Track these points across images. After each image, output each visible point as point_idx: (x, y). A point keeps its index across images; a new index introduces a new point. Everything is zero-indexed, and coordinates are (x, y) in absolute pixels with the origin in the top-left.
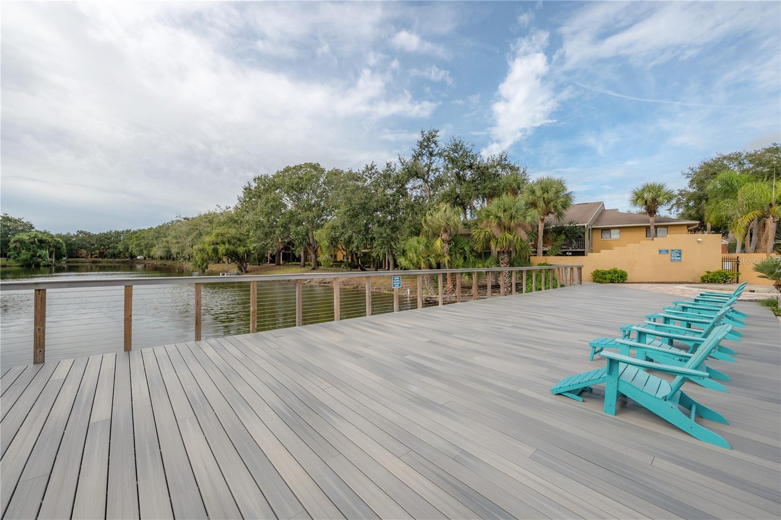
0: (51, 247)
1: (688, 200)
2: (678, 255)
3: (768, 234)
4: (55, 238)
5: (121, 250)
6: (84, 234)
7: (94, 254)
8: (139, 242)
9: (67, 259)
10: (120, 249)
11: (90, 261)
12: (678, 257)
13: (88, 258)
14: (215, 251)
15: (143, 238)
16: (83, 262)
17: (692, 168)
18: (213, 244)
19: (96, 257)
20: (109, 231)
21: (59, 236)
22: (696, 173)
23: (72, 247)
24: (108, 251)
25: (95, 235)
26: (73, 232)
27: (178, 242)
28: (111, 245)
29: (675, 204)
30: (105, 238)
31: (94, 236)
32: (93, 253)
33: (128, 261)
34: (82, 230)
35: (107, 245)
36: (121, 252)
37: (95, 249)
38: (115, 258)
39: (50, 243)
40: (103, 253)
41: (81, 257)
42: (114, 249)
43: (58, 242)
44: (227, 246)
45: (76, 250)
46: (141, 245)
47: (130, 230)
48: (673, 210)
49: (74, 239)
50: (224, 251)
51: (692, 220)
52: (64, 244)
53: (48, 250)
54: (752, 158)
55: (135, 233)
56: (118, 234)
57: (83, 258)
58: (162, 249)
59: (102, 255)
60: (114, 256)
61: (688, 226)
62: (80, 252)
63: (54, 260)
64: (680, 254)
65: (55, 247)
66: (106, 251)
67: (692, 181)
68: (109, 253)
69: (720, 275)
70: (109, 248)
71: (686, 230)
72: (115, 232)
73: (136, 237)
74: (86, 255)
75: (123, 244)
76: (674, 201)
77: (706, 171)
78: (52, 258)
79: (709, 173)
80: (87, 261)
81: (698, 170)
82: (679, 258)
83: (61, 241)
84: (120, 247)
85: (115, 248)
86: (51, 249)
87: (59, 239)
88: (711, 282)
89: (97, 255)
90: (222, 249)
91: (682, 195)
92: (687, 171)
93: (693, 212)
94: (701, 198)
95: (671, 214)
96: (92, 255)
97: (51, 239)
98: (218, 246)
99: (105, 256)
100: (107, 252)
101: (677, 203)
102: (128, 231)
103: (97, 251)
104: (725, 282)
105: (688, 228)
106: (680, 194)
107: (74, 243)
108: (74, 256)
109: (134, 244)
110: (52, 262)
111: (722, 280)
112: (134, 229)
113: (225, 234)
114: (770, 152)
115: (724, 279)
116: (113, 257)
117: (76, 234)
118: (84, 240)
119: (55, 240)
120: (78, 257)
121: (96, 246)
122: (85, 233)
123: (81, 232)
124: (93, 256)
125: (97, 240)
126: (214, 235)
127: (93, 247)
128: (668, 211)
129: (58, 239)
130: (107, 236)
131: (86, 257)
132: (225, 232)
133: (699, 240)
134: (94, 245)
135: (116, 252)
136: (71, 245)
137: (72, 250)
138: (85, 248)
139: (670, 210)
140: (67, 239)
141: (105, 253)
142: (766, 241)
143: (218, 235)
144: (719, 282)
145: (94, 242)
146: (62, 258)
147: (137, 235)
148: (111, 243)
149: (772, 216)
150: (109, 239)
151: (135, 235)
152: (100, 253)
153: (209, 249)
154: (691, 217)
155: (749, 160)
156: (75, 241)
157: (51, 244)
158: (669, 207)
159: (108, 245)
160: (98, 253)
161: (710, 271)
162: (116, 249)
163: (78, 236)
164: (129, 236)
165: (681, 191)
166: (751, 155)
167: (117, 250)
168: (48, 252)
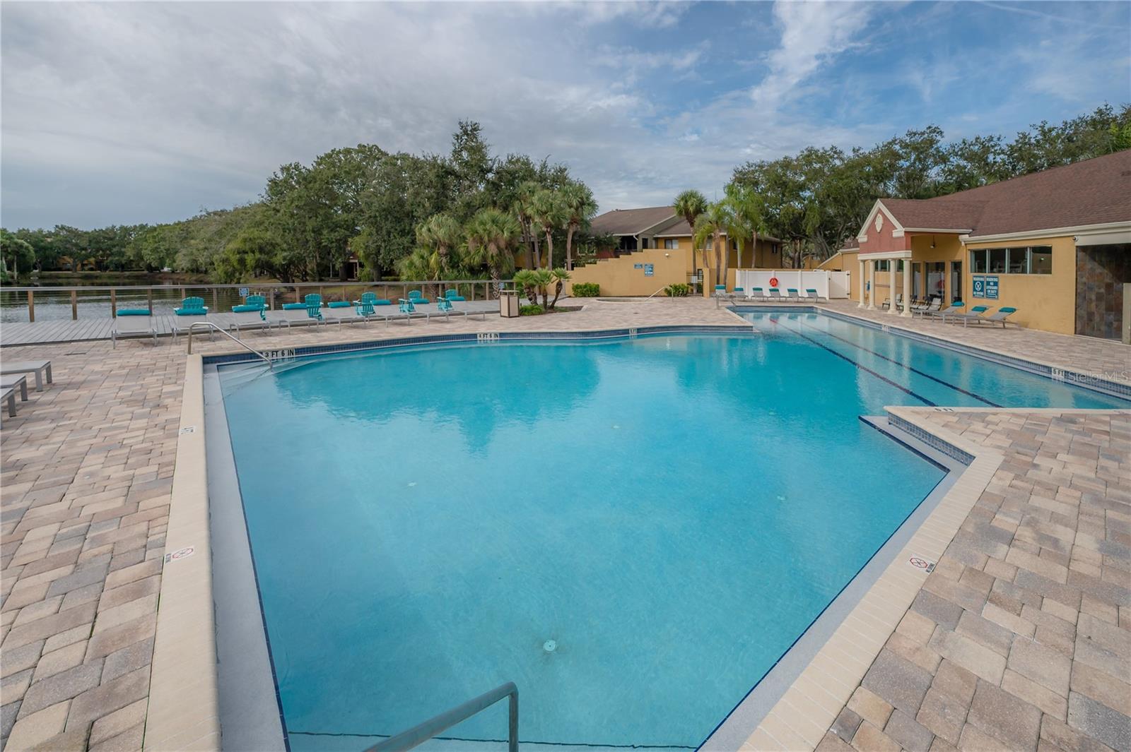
0: (10, 253)
2: (651, 269)
4: (16, 240)
5: (132, 258)
6: (66, 230)
7: (86, 265)
8: (156, 245)
9: (40, 272)
10: (130, 257)
11: (80, 276)
12: (651, 271)
13: (76, 271)
14: (242, 262)
15: (163, 239)
16: (68, 278)
18: (239, 253)
19: (92, 269)
20: (110, 226)
21: (24, 234)
23: (47, 252)
24: (110, 258)
25: (86, 233)
26: (49, 228)
27: (206, 248)
28: (114, 250)
30: (104, 238)
31: (85, 235)
32: (85, 262)
33: (145, 275)
34: (64, 224)
35: (107, 249)
36: (132, 261)
37: (87, 257)
38: (122, 271)
39: (7, 247)
40: (102, 261)
41: (64, 269)
42: (119, 256)
43: (21, 246)
44: (258, 255)
45: (55, 258)
46: (159, 250)
47: (147, 225)
49: (49, 240)
50: (253, 262)
52: (31, 248)
53: (5, 258)
55: (154, 229)
56: (126, 231)
57: (69, 270)
58: (187, 258)
59: (100, 266)
60: (122, 267)
62: (62, 261)
63: (16, 274)
65: (16, 253)
66: (107, 258)
68: (111, 262)
70: (112, 254)
72: (122, 228)
73: (154, 237)
74: (73, 266)
75: (134, 248)
78: (13, 271)
80: (76, 275)
82: (651, 273)
83: (26, 244)
84: (130, 253)
85: (122, 254)
86: (10, 257)
87: (23, 241)
89: (92, 266)
90: (250, 259)
96: (83, 265)
97: (8, 241)
98: (246, 256)
99: (106, 268)
100: (108, 261)
102: (142, 227)
103: (92, 260)
107: (49, 246)
108: (53, 268)
109: (149, 248)
110: (13, 277)
112: (152, 224)
113: (255, 239)
116: (120, 269)
117: (53, 231)
118: (68, 242)
119: (16, 243)
120: (60, 269)
121: (89, 251)
122: (69, 230)
123: (63, 228)
124: (86, 268)
125: (90, 241)
126: (239, 240)
127: (83, 252)
129: (20, 241)
130: (108, 234)
131: (74, 268)
132: (256, 237)
133: (667, 255)
134: (85, 249)
135: (123, 260)
136: (44, 249)
137: (47, 258)
138: (71, 255)
140: (38, 241)
141: (105, 262)
143: (245, 240)
145: (84, 243)
146: (30, 271)
147: (155, 234)
148: (114, 246)
150: (111, 239)
151: (151, 235)
152: (96, 262)
153: (234, 259)
156: (51, 243)
157: (9, 250)
159: (110, 250)
160: (94, 263)
162: (123, 257)
163: (56, 234)
164: (144, 236)
167: (125, 258)
168: (4, 262)
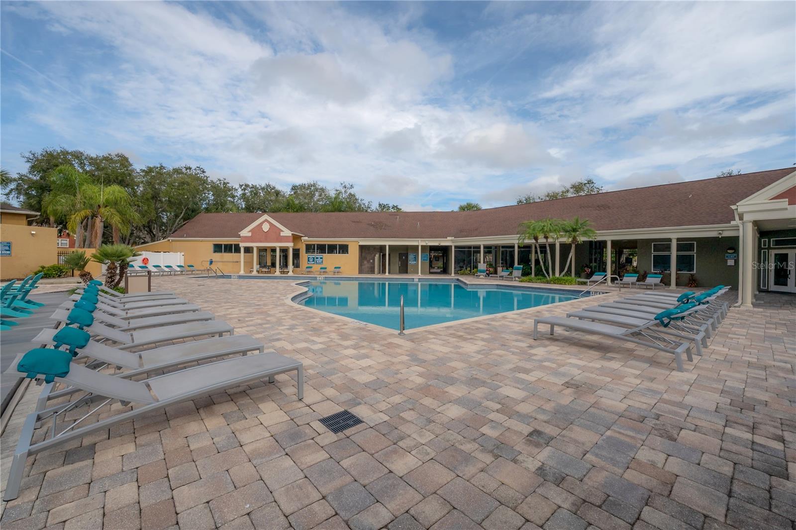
1: (30, 187)
2: (7, 248)
3: (96, 232)
12: (7, 250)
17: (33, 152)
22: (38, 160)
29: (14, 189)
48: (11, 196)
51: (33, 210)
54: (93, 161)
61: (28, 216)
64: (9, 247)
67: (32, 167)
69: (54, 269)
71: (25, 221)
76: (13, 186)
77: (48, 161)
79: (52, 164)
81: (40, 157)
82: (8, 252)
88: (46, 277)
91: (22, 180)
92: (27, 154)
93: (33, 202)
94: (43, 188)
95: (9, 200)
101: (17, 189)
104: (59, 276)
105: (27, 219)
106: (20, 179)
111: (57, 274)
114: (106, 160)
115: (59, 273)
128: (5, 196)
133: (32, 232)
139: (7, 194)
142: (96, 237)
144: (54, 277)
149: (100, 216)
154: (31, 207)
155: (89, 162)
158: (7, 191)
161: (45, 266)
165: (22, 176)
166: (92, 159)
